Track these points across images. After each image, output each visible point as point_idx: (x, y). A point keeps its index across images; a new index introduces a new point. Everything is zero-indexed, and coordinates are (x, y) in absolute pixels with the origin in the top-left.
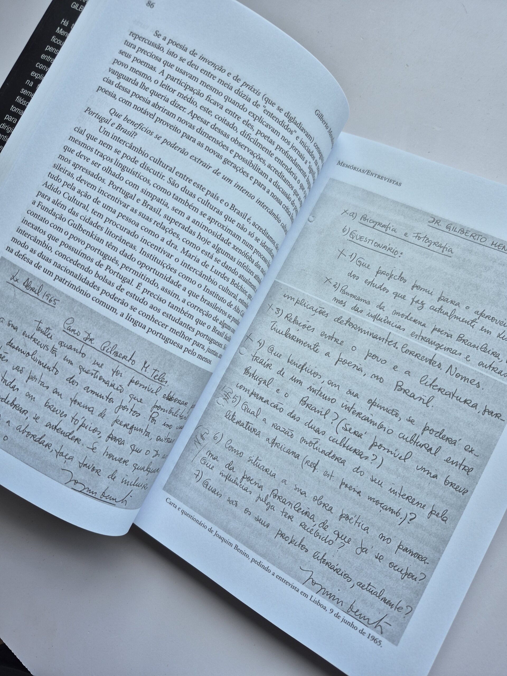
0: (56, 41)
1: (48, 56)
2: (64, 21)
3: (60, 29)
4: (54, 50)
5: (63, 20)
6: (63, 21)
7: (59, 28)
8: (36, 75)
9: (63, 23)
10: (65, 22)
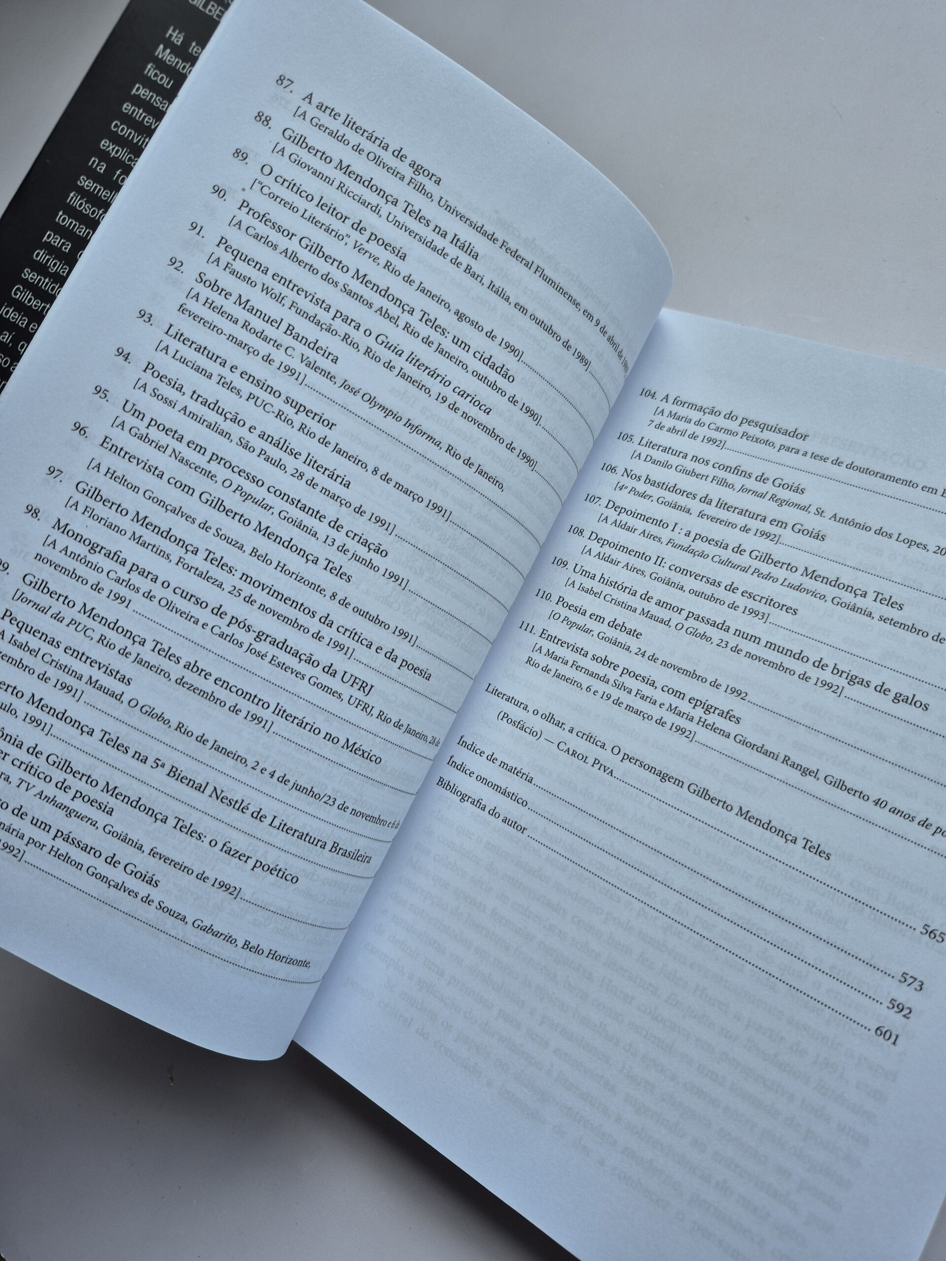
0: (156, 75)
1: (139, 109)
2: (174, 31)
3: (164, 50)
4: (152, 96)
5: (172, 28)
6: (170, 32)
7: (161, 47)
8: (111, 148)
9: (171, 36)
10: (175, 35)
